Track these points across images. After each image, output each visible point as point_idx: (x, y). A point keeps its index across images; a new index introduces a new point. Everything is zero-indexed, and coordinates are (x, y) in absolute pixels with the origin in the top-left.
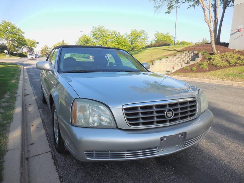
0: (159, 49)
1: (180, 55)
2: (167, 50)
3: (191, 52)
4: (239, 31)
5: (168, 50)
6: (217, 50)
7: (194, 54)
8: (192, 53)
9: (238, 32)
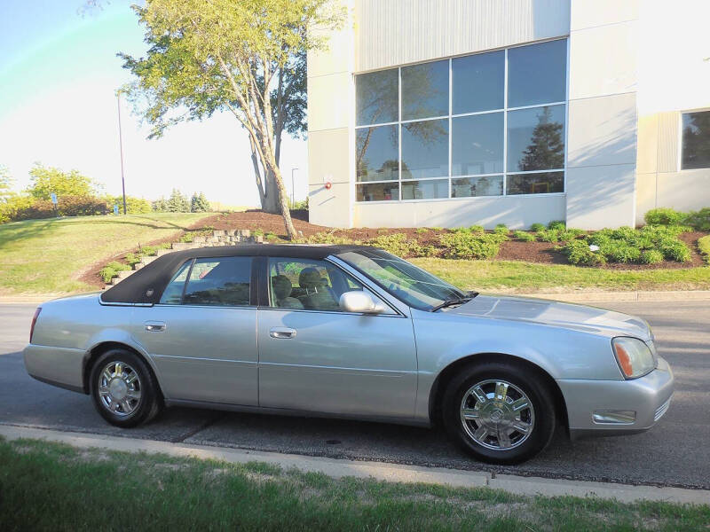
0: (118, 222)
1: (203, 239)
2: (149, 226)
3: (232, 233)
4: (327, 187)
5: (156, 228)
6: (297, 230)
7: (242, 236)
8: (236, 234)
9: (326, 190)
